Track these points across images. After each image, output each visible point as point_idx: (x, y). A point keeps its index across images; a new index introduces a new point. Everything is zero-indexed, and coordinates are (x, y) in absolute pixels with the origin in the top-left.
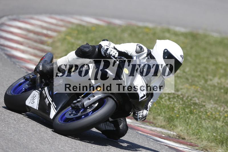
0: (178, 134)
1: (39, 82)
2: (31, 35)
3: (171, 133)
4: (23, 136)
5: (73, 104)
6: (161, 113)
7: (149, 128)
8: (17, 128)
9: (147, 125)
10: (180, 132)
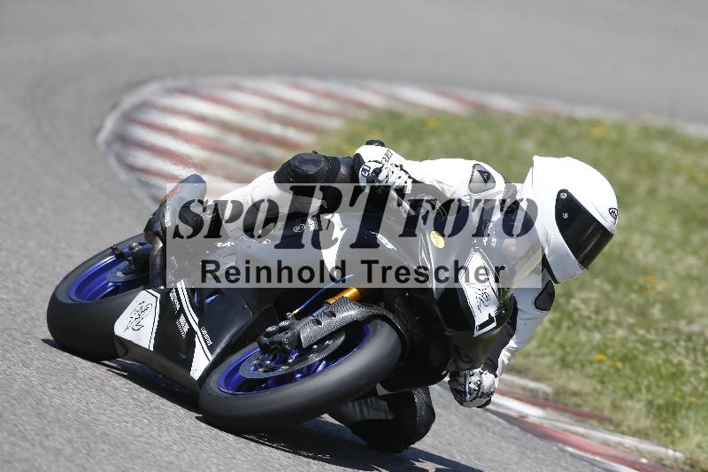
0: (689, 456)
1: (158, 266)
2: (234, 141)
3: (666, 455)
4: (205, 456)
5: (265, 337)
6: (639, 390)
7: (599, 435)
8: (189, 430)
9: (593, 428)
10: (698, 452)
